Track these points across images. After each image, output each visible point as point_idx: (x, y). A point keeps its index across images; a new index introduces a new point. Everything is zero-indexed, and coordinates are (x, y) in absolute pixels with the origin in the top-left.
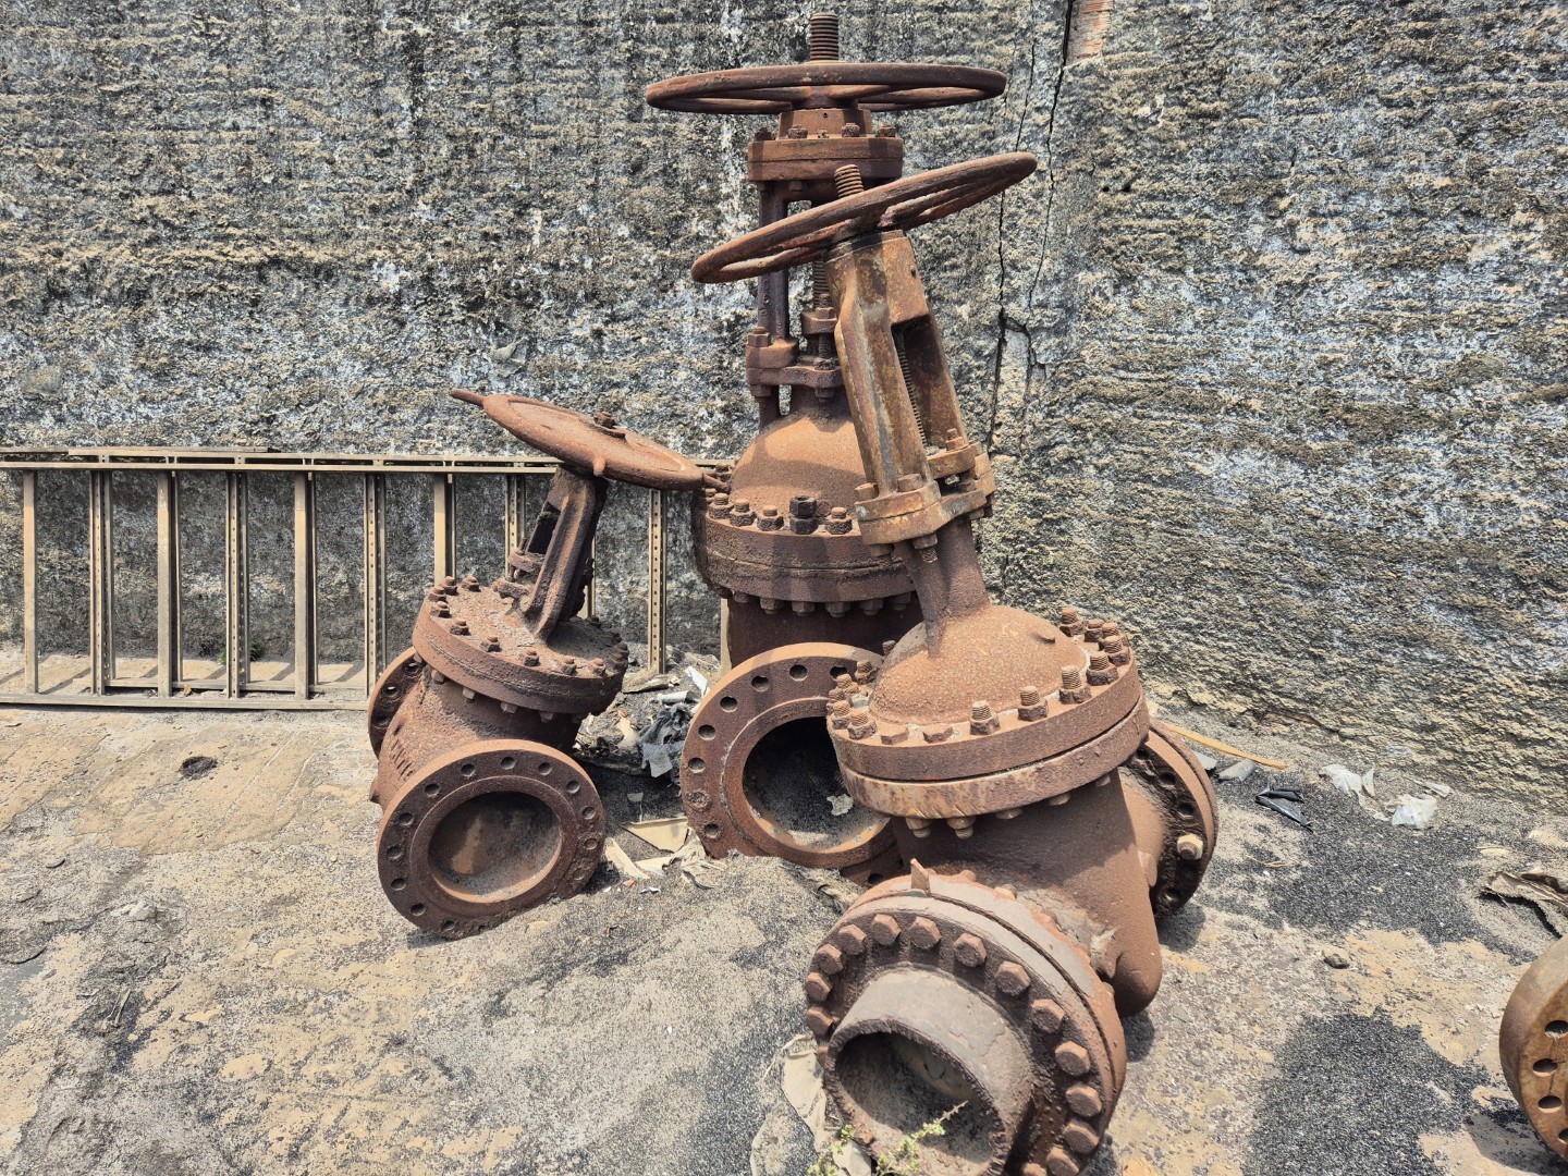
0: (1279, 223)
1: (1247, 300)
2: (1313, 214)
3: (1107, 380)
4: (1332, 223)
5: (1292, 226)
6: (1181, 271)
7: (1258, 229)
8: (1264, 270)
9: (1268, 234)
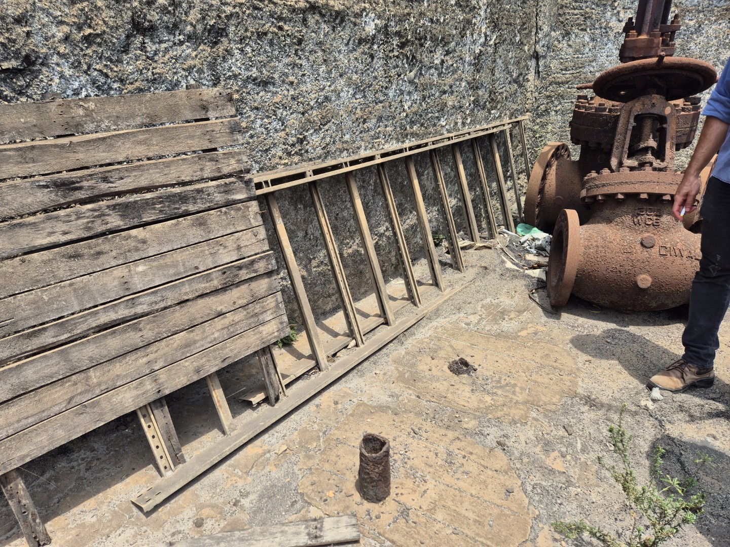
0: (615, 11)
1: (605, 39)
2: (624, 8)
3: (559, 75)
4: (628, 11)
5: (618, 12)
6: (586, 30)
7: (609, 13)
8: (611, 28)
9: (612, 15)
